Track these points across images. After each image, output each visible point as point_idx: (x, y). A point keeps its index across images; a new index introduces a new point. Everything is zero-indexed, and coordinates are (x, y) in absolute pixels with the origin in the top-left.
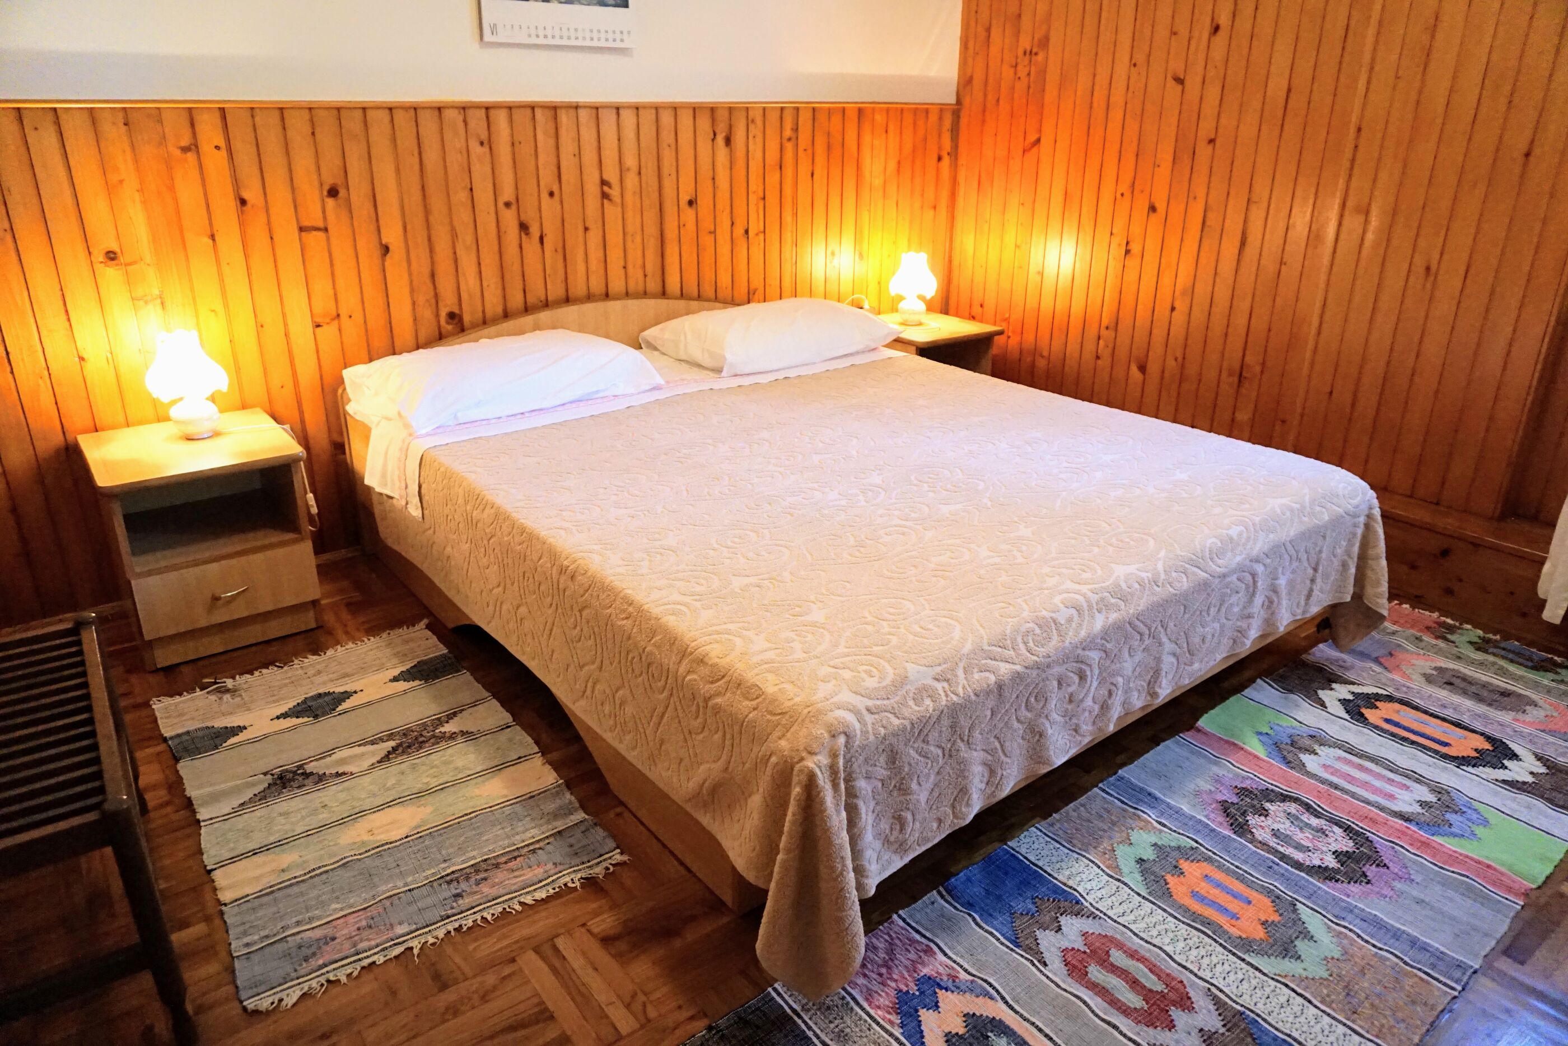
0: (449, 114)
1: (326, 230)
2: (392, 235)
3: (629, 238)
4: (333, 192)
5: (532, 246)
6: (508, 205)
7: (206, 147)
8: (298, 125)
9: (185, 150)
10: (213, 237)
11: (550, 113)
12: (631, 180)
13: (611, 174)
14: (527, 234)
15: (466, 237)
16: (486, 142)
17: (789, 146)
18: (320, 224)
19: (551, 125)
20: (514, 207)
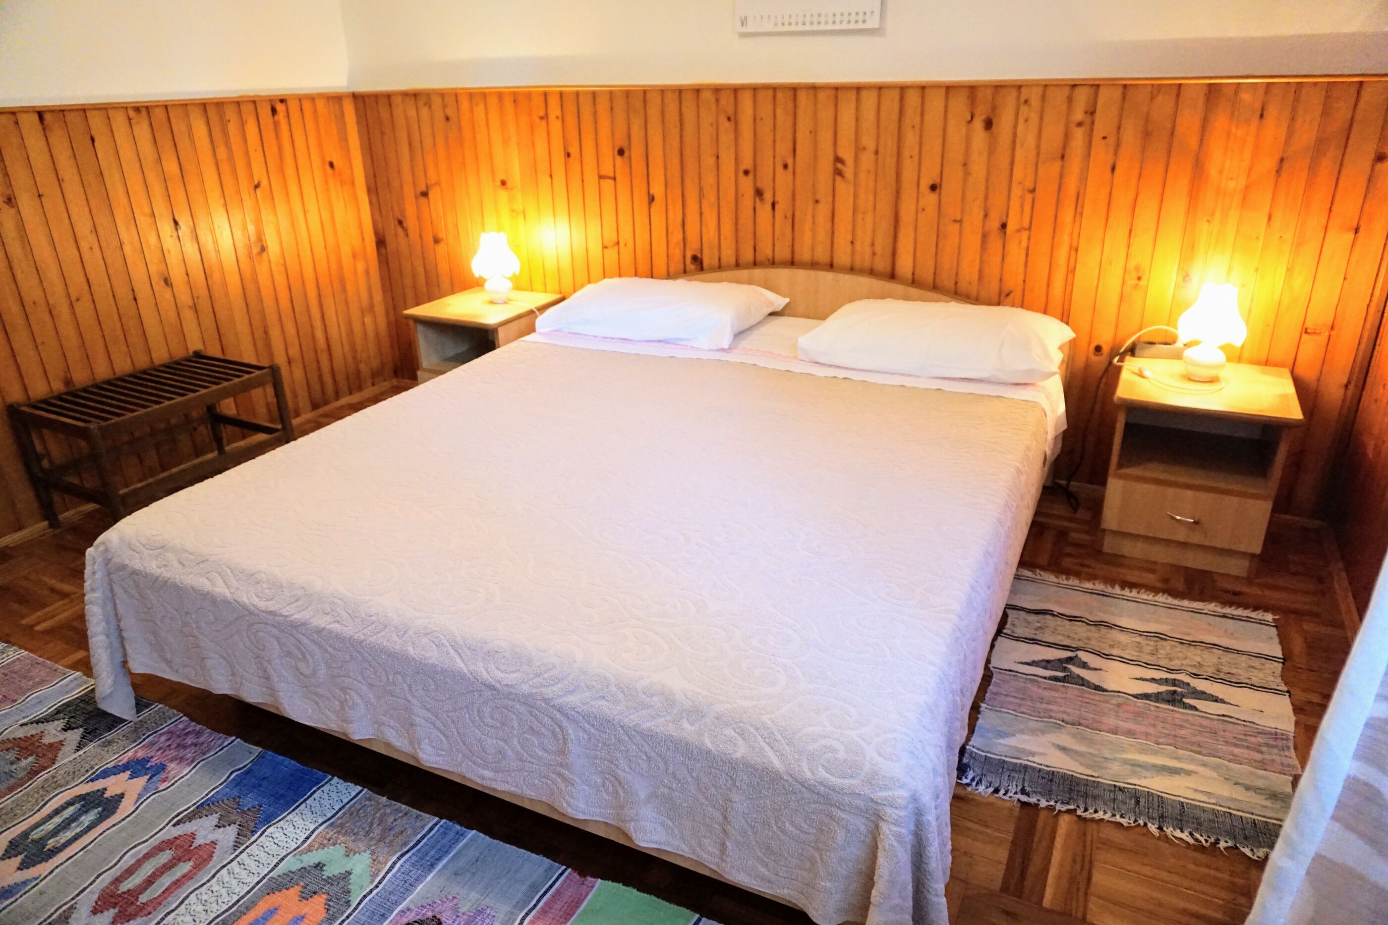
0: (706, 95)
1: (614, 179)
2: (657, 189)
3: (859, 218)
4: (621, 152)
5: (765, 210)
6: (746, 173)
7: (552, 117)
8: (603, 105)
9: (542, 118)
10: (551, 176)
11: (790, 94)
12: (867, 159)
13: (846, 154)
14: (762, 200)
15: (711, 196)
16: (732, 118)
17: (1079, 135)
18: (612, 175)
19: (790, 105)
20: (751, 176)
